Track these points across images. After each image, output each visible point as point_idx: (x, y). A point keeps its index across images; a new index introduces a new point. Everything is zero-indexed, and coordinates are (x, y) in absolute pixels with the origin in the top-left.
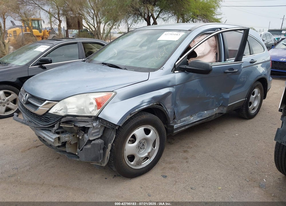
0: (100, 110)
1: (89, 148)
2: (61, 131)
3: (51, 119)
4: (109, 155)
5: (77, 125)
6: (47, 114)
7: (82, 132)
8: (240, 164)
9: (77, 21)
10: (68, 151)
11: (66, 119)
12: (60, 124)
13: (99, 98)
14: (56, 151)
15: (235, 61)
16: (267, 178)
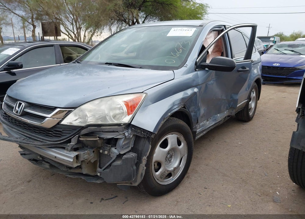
0: (132, 115)
1: (121, 165)
2: (80, 146)
3: (64, 132)
4: (144, 171)
5: (102, 136)
6: (58, 126)
7: (107, 146)
8: (248, 176)
9: (54, 27)
10: (84, 173)
11: (88, 130)
12: (79, 137)
13: (130, 101)
14: (66, 175)
15: (245, 59)
16: (280, 191)
